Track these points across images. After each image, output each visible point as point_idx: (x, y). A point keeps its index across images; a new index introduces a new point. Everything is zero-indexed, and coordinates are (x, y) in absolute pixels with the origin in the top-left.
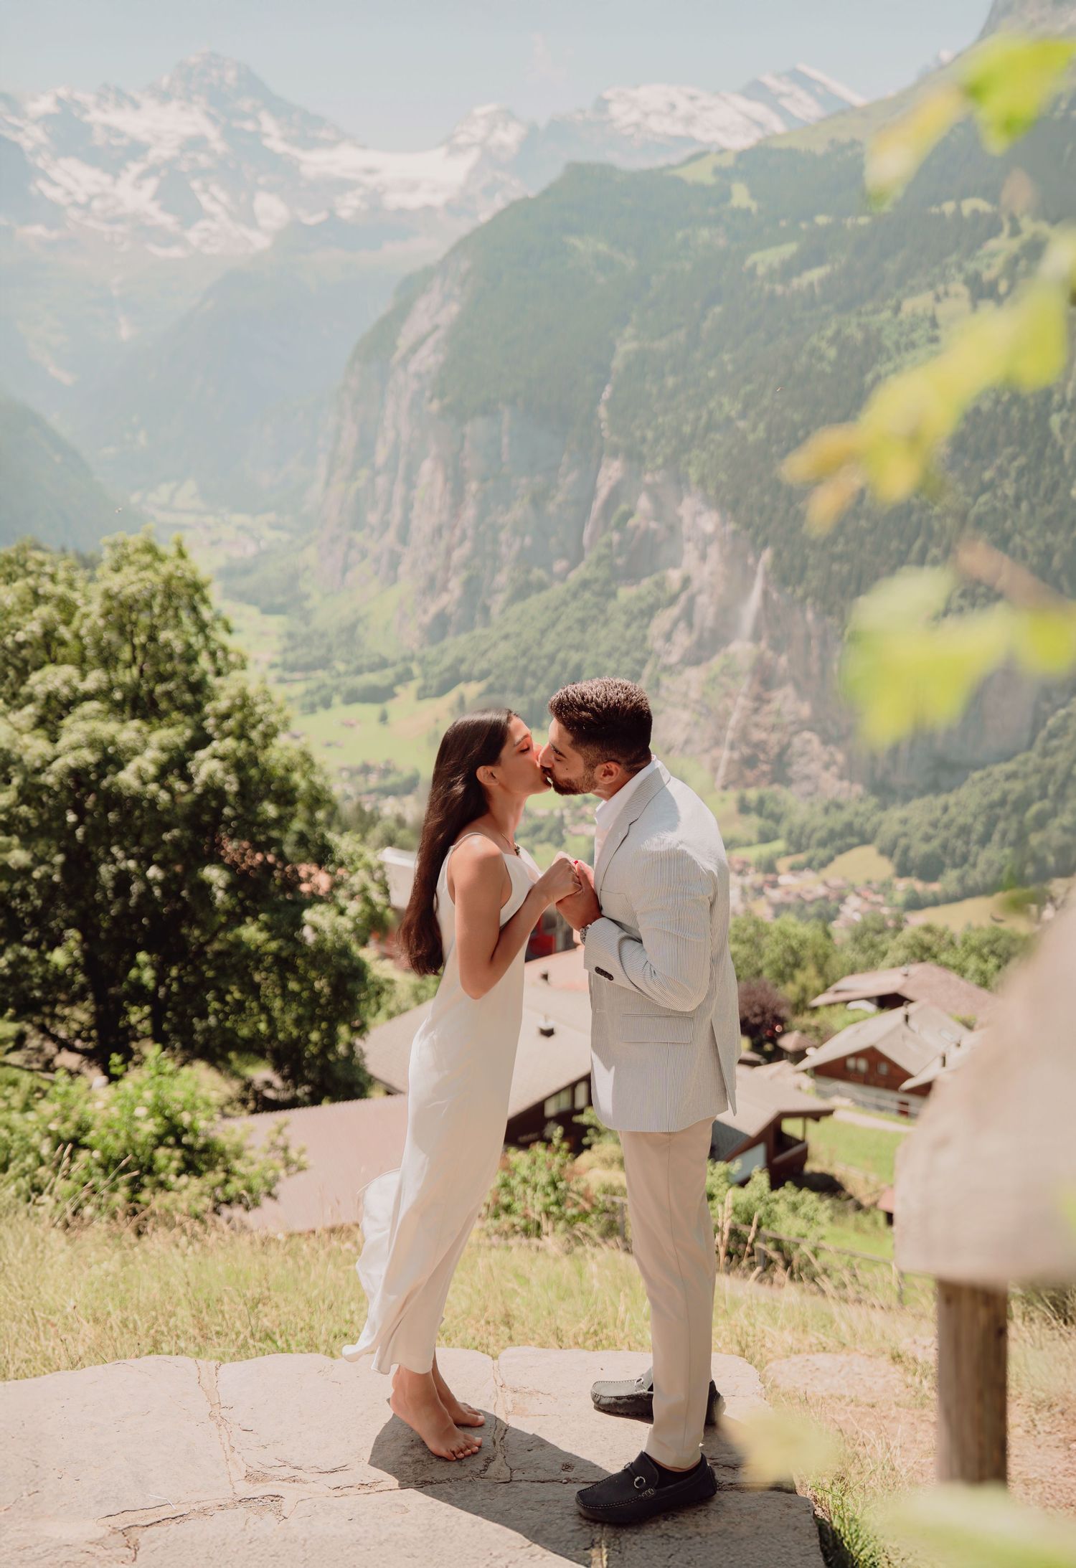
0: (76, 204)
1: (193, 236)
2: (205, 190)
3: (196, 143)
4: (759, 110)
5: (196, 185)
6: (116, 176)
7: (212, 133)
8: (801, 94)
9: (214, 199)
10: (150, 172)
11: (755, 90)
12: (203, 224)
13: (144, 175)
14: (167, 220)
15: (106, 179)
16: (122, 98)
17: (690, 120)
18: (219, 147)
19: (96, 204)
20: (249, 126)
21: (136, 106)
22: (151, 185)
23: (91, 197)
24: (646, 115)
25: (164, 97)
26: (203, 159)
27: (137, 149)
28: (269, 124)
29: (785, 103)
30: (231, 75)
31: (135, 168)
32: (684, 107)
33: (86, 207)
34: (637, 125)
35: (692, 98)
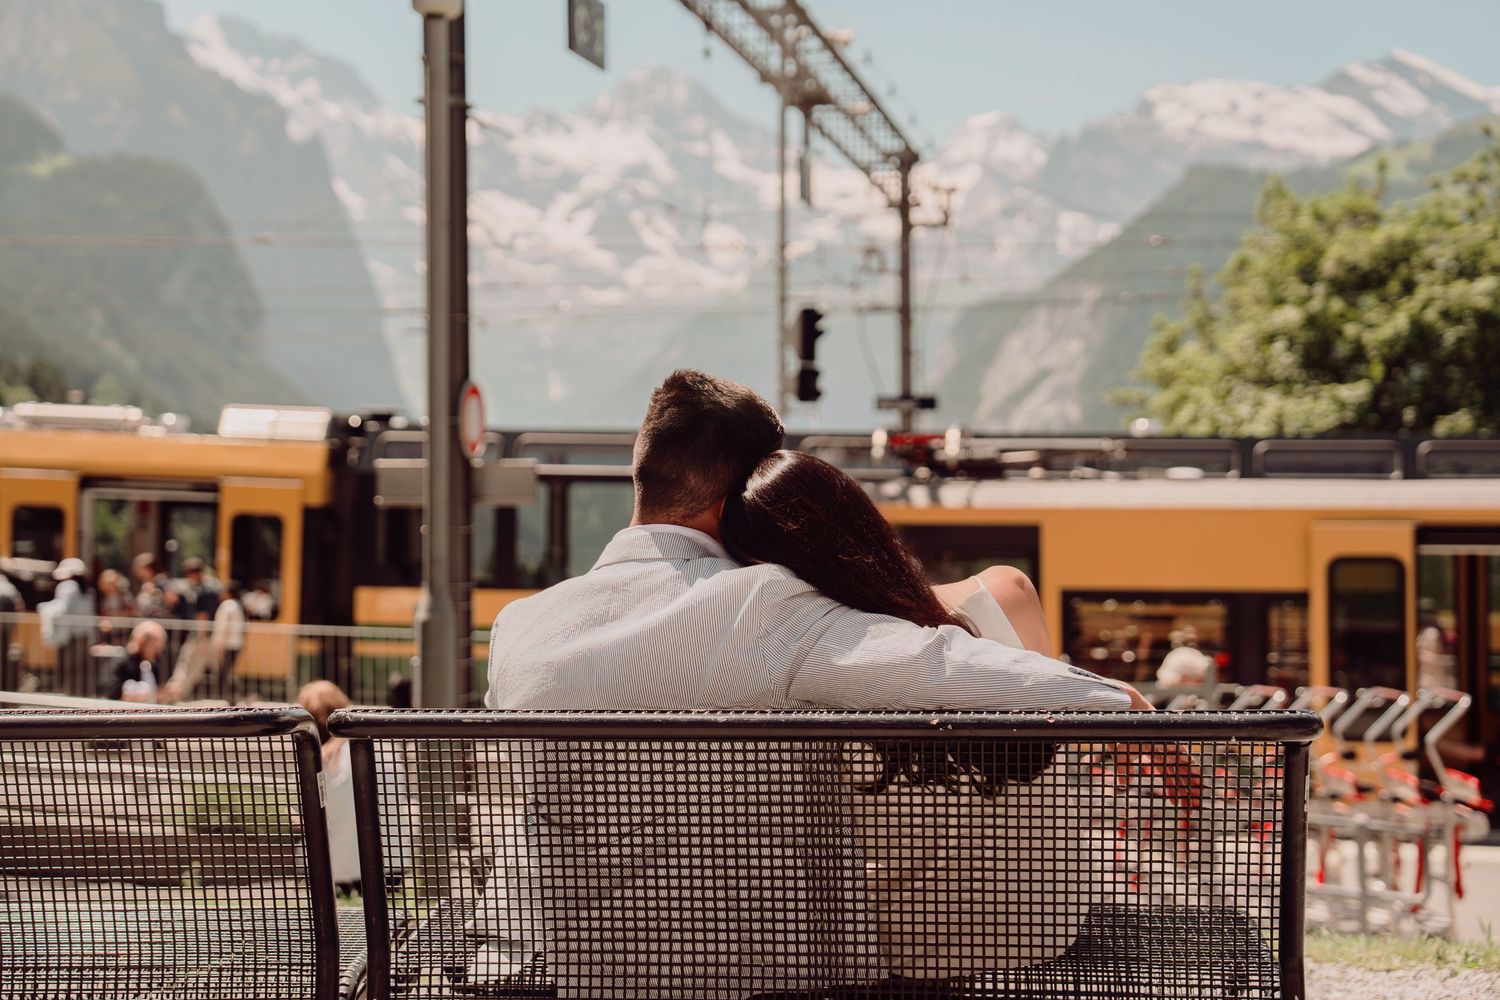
0: (497, 245)
1: (634, 276)
2: (648, 222)
3: (639, 171)
4: (1345, 106)
5: (637, 216)
6: (544, 209)
7: (657, 159)
8: (1400, 85)
9: (658, 232)
10: (587, 203)
11: (1339, 83)
12: (646, 262)
13: (578, 209)
14: (604, 260)
15: (532, 213)
16: (551, 121)
17: (1256, 121)
18: (665, 172)
19: (522, 244)
20: (700, 148)
21: (569, 130)
22: (586, 219)
23: (515, 236)
24: (1202, 117)
25: (602, 119)
26: (646, 188)
27: (568, 180)
28: (723, 145)
29: (1381, 97)
30: (680, 94)
31: (566, 201)
32: (1249, 106)
33: (509, 247)
34: (1193, 131)
35: (1259, 95)
